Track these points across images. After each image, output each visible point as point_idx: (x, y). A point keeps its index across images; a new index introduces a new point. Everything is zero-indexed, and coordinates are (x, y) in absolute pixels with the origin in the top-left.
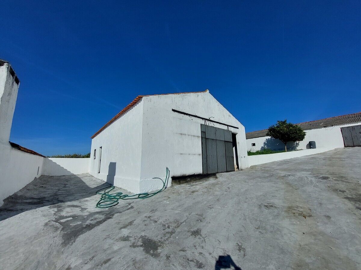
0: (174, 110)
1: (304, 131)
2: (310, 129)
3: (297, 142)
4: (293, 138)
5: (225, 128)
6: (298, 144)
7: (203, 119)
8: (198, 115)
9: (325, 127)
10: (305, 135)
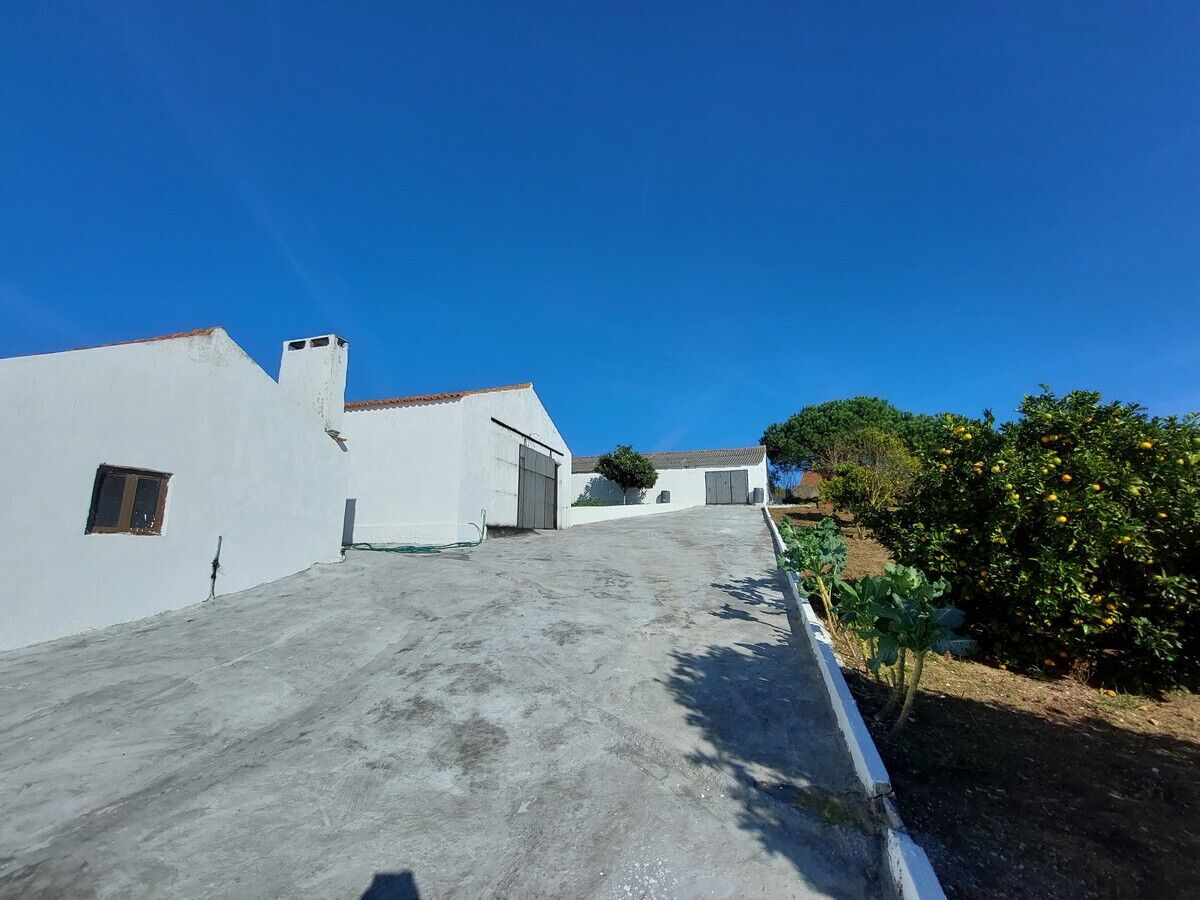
0: (493, 420)
1: (657, 471)
2: (666, 468)
3: (644, 490)
4: (638, 481)
5: (546, 452)
6: (643, 494)
7: (523, 435)
8: (519, 430)
9: (686, 467)
10: (657, 478)
